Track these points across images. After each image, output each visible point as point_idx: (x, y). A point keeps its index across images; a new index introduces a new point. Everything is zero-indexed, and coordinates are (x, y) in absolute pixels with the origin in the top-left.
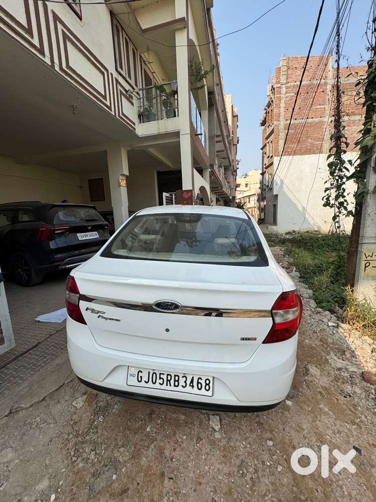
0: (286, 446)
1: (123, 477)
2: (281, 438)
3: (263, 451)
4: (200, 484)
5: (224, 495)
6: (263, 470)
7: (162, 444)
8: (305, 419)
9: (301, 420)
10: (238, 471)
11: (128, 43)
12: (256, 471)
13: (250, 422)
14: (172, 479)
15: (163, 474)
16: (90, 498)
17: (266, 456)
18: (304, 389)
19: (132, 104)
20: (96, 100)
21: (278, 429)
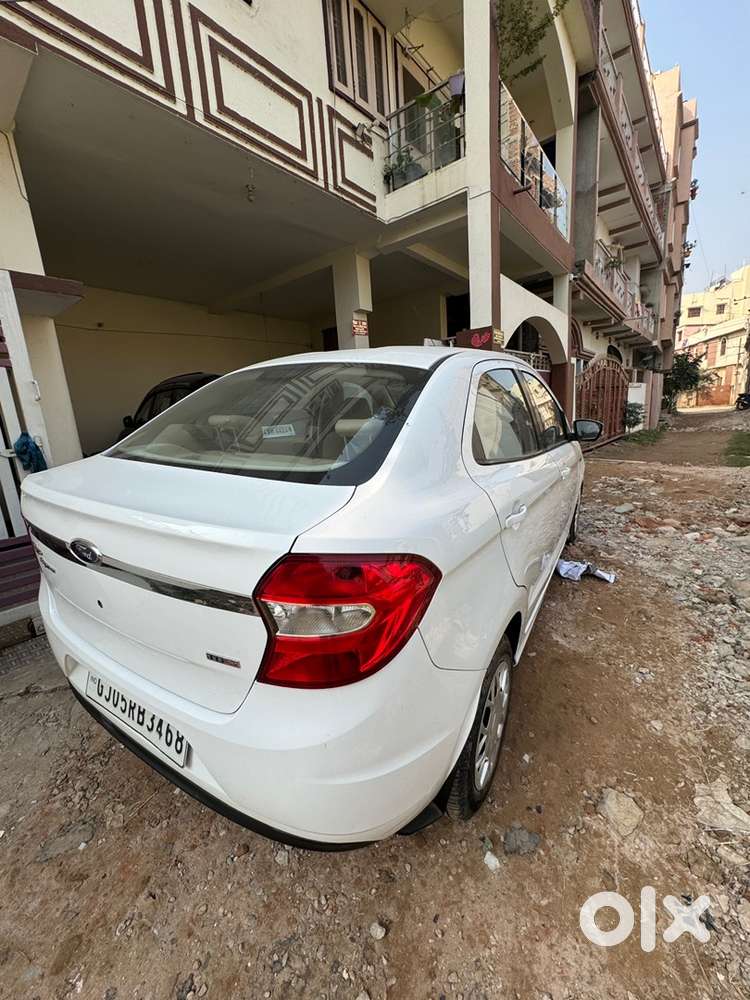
0: (415, 962)
1: (92, 853)
2: (415, 935)
3: (352, 939)
4: (190, 935)
5: (215, 981)
6: (325, 984)
7: (181, 827)
8: (510, 922)
9: (497, 916)
10: (273, 953)
11: (362, 19)
12: (308, 975)
13: (369, 863)
14: (154, 898)
15: (146, 880)
16: (35, 862)
17: (353, 956)
18: (561, 845)
19: (370, 155)
20: (282, 164)
21: (423, 910)
